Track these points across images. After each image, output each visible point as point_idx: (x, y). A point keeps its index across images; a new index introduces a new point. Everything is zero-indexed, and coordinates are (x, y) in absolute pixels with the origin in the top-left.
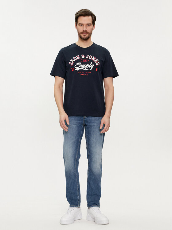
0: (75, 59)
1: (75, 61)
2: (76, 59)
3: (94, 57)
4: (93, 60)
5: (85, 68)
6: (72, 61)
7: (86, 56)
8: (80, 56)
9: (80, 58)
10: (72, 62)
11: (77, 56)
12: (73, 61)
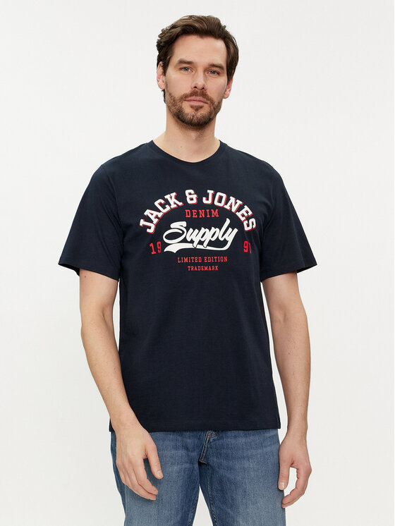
0: (164, 208)
1: (165, 215)
2: (168, 208)
3: (232, 199)
4: (234, 209)
5: (205, 244)
6: (152, 217)
7: (201, 194)
8: (181, 197)
9: (180, 204)
10: (151, 222)
11: (167, 197)
12: (157, 217)
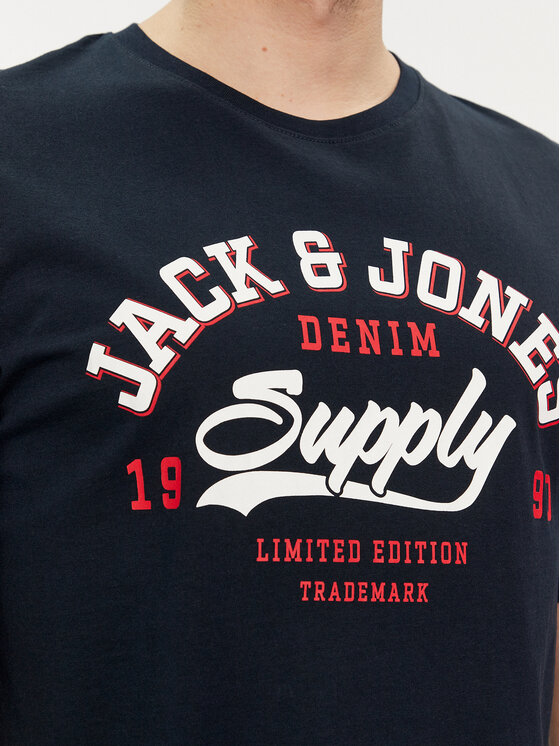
0: (205, 299)
2: (220, 304)
3: (489, 284)
5: (381, 479)
6: (148, 340)
9: (275, 287)
11: (216, 251)
12: (168, 340)
